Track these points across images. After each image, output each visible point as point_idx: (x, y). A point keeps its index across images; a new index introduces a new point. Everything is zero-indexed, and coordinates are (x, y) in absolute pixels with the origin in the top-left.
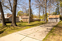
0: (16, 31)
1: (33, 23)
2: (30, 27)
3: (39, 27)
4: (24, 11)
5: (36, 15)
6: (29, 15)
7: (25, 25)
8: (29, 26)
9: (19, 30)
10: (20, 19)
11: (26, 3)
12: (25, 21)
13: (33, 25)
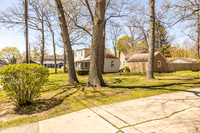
0: (96, 102)
1: (167, 78)
2: (150, 92)
3: (187, 98)
4: (136, 36)
5: (182, 46)
6: (150, 50)
7: (132, 85)
8: (148, 87)
9: (104, 103)
10: (123, 63)
11: (139, 7)
12: (137, 71)
13: (163, 87)
